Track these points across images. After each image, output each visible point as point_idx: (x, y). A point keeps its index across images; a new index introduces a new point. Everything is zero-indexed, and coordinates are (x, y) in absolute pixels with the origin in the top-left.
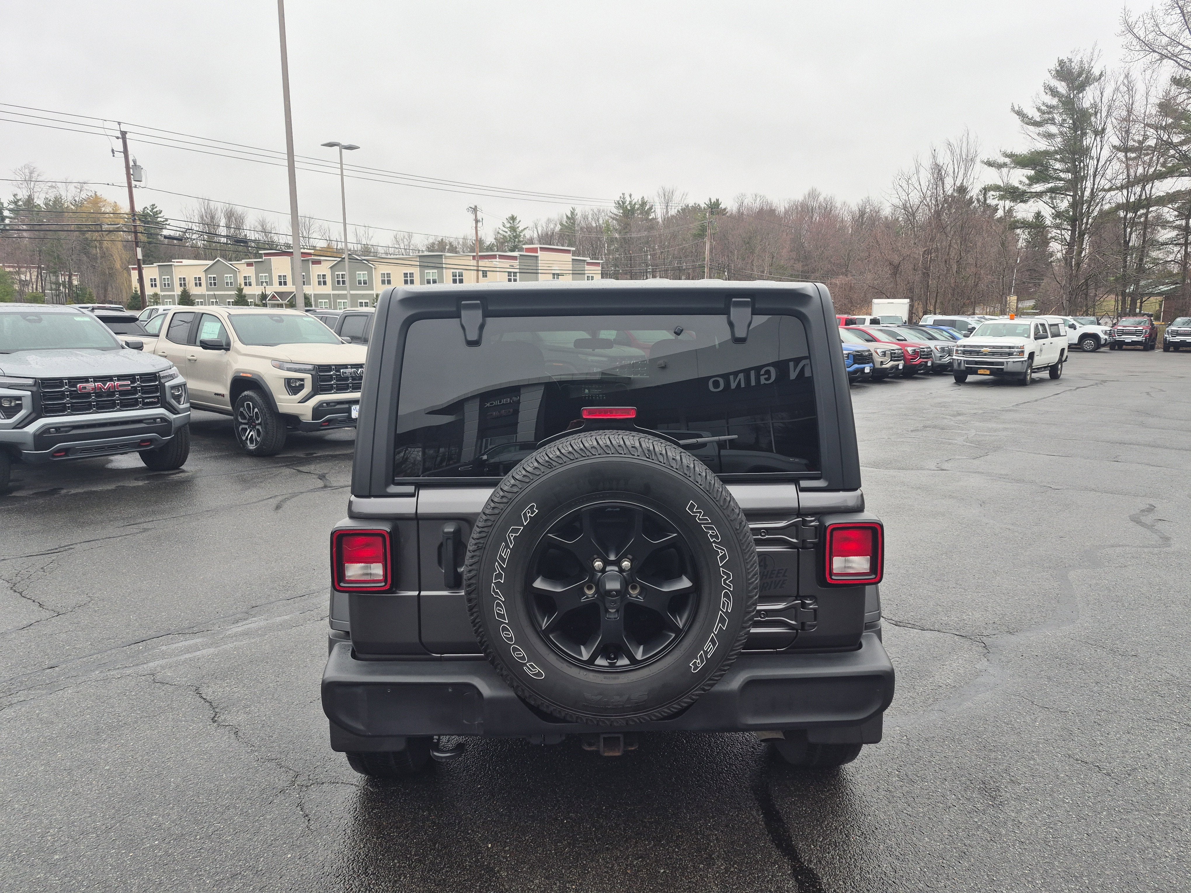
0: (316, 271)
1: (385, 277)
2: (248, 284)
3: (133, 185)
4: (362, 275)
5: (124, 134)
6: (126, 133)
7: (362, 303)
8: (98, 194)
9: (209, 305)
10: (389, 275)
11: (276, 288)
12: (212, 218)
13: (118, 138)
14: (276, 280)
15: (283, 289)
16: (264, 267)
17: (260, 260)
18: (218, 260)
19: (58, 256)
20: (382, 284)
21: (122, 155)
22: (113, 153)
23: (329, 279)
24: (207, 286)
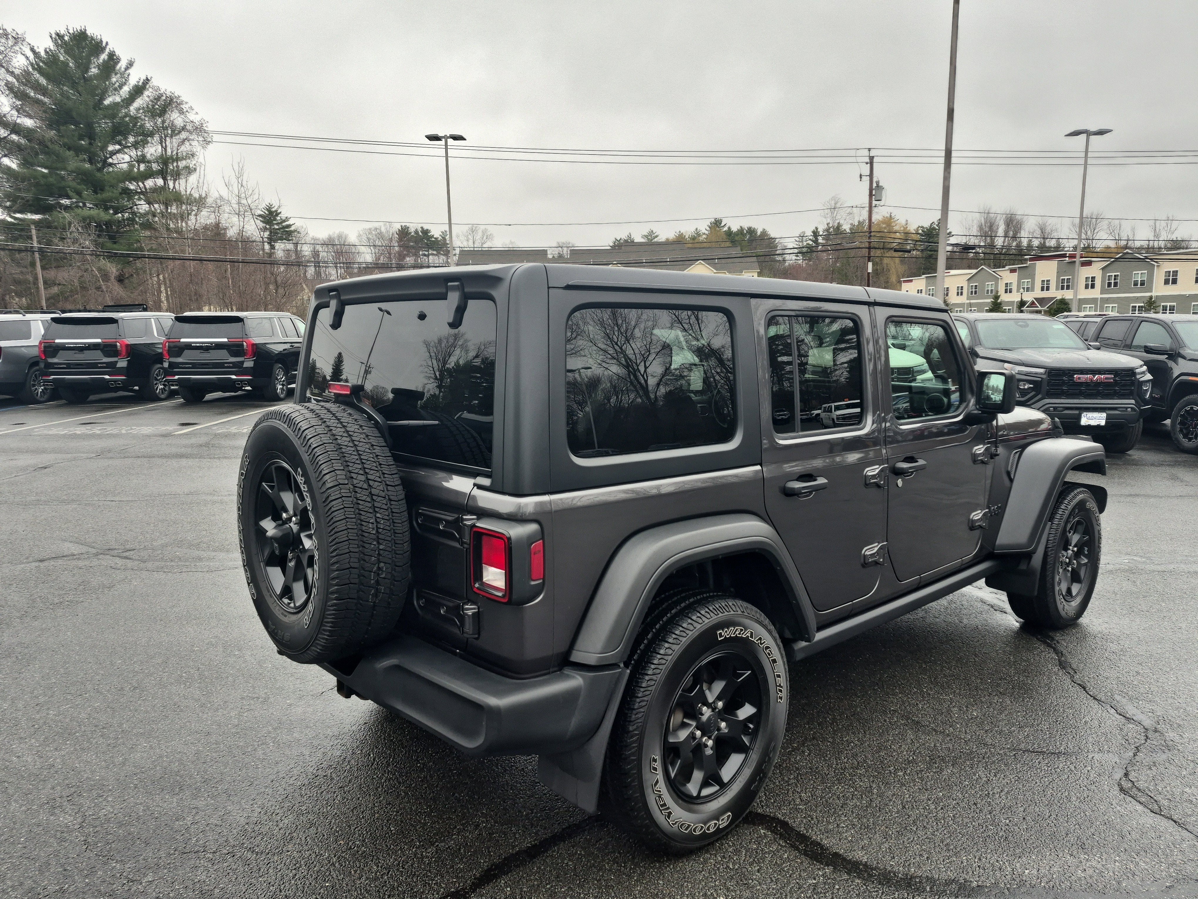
0: (1085, 272)
1: (1169, 276)
2: (1008, 291)
3: (873, 205)
4: (1139, 275)
5: (872, 158)
6: (873, 157)
7: (1135, 307)
8: (893, 215)
9: (967, 312)
10: (1175, 273)
11: (1038, 293)
12: (991, 227)
13: (867, 163)
14: (1038, 285)
15: (1045, 294)
16: (1027, 273)
17: (1025, 265)
18: (982, 268)
19: (846, 274)
20: (1165, 284)
21: (868, 178)
22: (861, 178)
23: (1098, 283)
24: (968, 295)
